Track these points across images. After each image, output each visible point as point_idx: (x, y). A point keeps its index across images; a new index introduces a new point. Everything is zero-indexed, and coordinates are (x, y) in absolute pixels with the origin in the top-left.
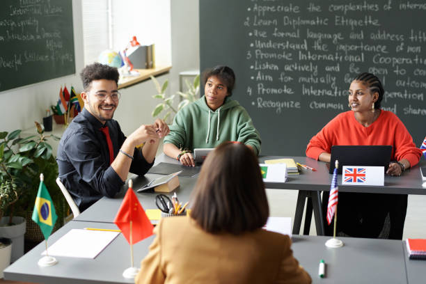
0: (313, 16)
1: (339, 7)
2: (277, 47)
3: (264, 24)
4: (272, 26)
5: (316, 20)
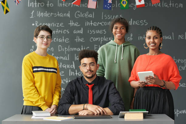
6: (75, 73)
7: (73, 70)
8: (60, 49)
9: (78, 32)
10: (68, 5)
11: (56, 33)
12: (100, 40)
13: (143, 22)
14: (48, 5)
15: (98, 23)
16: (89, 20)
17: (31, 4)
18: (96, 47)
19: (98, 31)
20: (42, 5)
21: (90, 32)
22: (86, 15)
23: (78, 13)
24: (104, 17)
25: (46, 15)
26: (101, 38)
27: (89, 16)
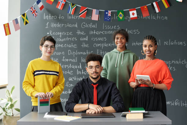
0: (85, 49)
1: (99, 45)
2: (64, 67)
3: (57, 54)
4: (62, 55)
5: (86, 52)
6: (82, 72)
7: (80, 70)
8: (70, 53)
9: (84, 39)
10: (76, 17)
11: (66, 40)
12: (102, 45)
13: (136, 31)
14: (60, 17)
15: (100, 32)
16: (93, 29)
17: (46, 17)
18: (98, 51)
19: (100, 38)
20: (55, 17)
21: (93, 39)
22: (90, 26)
23: (84, 24)
24: (105, 28)
25: (59, 25)
26: (103, 44)
27: (93, 26)
